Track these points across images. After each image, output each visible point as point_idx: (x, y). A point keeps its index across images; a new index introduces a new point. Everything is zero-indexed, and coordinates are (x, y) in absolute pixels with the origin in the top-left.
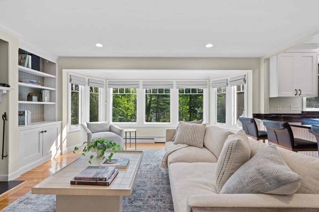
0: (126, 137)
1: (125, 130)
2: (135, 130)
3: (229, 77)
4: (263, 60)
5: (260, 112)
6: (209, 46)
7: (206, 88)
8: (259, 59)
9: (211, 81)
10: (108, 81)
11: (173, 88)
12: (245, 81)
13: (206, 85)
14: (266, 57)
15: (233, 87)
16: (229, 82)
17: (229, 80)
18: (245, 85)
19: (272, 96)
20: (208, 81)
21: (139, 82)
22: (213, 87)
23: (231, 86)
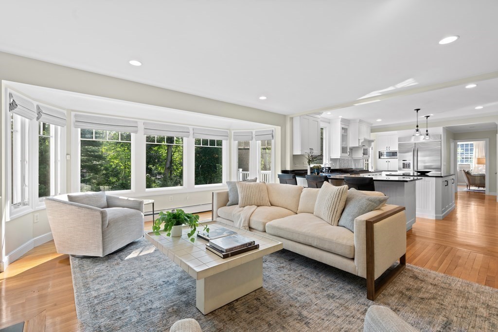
0: (153, 211)
1: (146, 201)
2: (151, 201)
3: (254, 129)
4: (289, 119)
5: (285, 168)
6: (263, 98)
7: (227, 140)
8: (285, 116)
9: (233, 132)
10: (73, 113)
11: (188, 137)
12: (273, 136)
13: (227, 136)
14: (291, 116)
15: (258, 141)
16: (254, 136)
17: (254, 133)
18: (273, 141)
19: (295, 153)
20: (228, 131)
21: (136, 122)
22: (235, 140)
23: (256, 141)
